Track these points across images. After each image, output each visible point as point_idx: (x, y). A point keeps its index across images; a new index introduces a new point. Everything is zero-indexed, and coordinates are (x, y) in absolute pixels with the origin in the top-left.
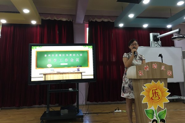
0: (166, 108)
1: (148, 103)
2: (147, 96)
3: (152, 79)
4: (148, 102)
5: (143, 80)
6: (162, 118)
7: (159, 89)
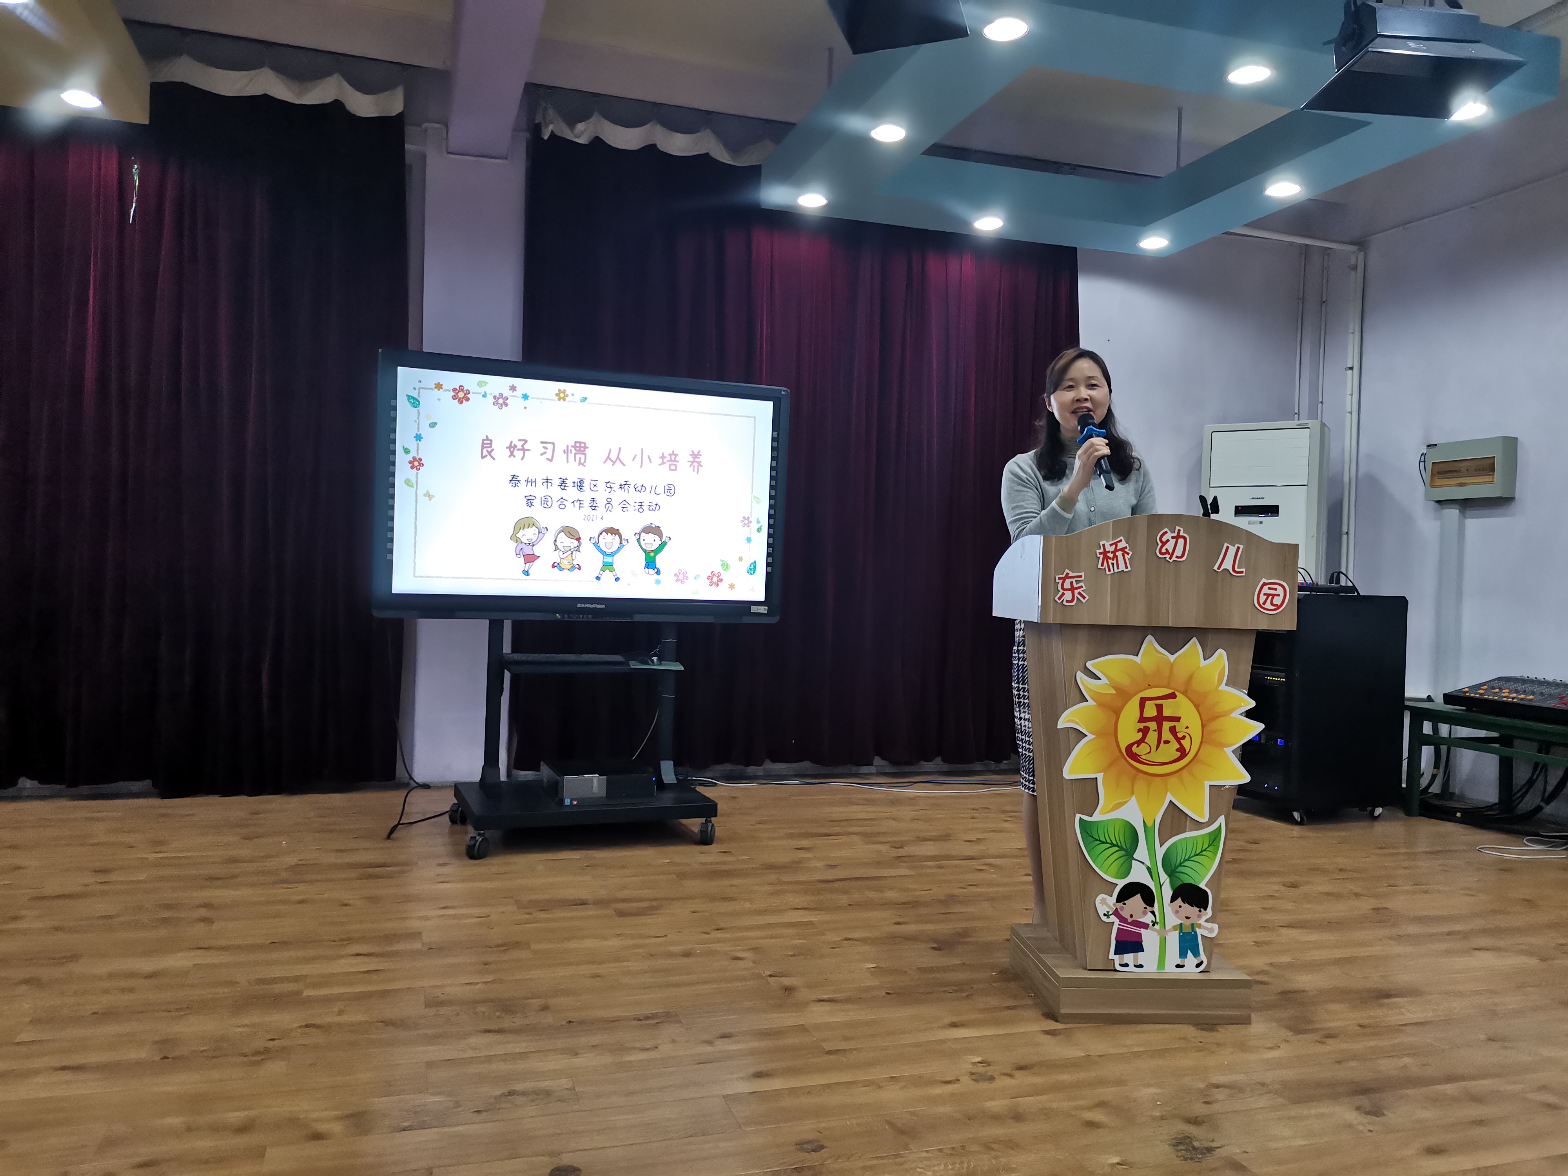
0: (1222, 820)
1: (1100, 777)
2: (1100, 734)
3: (1143, 631)
4: (1104, 770)
5: (1082, 636)
6: (1187, 880)
7: (1185, 693)
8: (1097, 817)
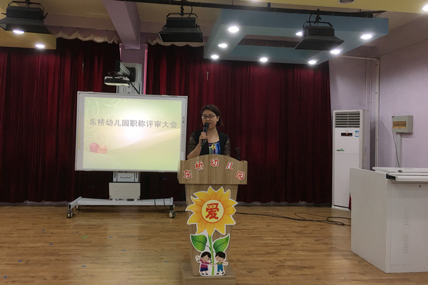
8: (196, 235)
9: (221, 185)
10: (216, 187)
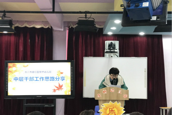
7: (115, 107)
9: (116, 100)
10: (113, 101)
